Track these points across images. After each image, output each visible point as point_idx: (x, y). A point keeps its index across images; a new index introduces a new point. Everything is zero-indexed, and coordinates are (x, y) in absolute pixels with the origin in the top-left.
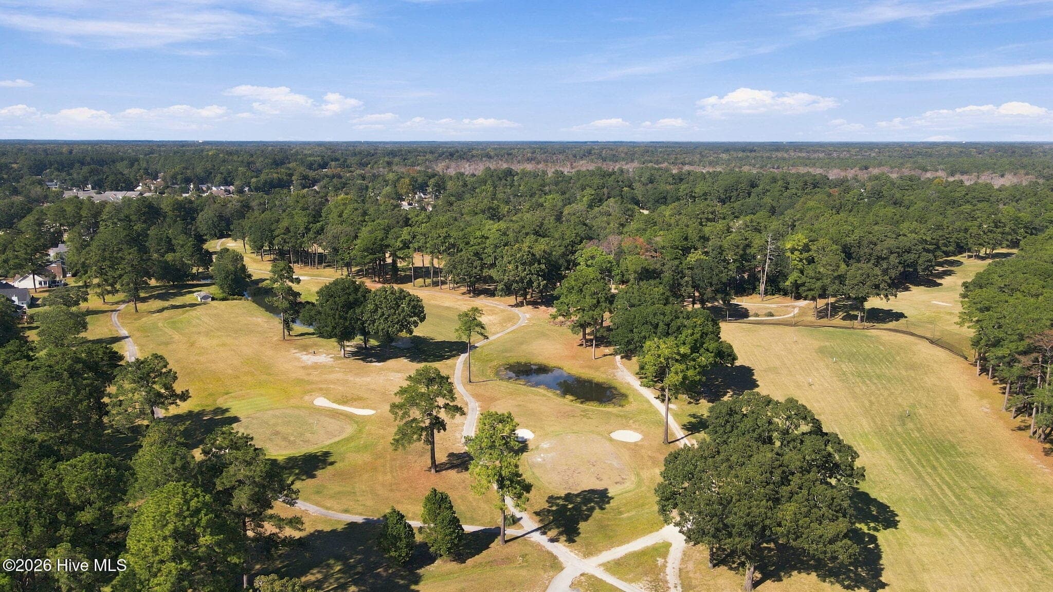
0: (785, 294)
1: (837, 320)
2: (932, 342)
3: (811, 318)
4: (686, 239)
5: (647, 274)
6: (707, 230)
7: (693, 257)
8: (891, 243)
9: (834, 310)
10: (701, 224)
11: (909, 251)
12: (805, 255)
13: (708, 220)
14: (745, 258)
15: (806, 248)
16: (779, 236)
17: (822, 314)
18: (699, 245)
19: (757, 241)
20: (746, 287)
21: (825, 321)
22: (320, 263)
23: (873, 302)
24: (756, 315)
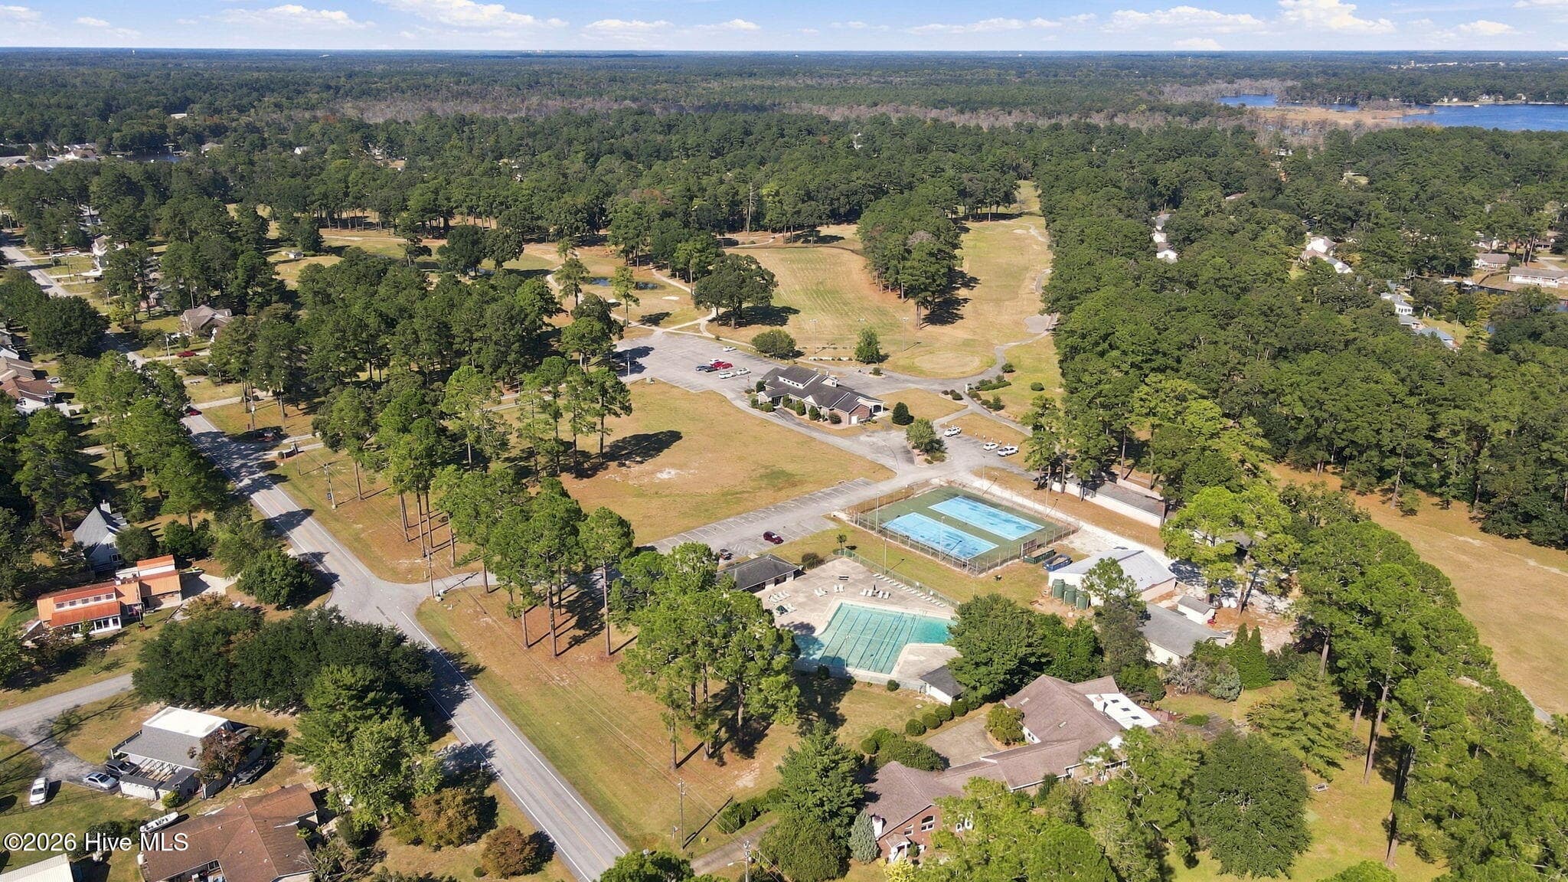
0: (766, 230)
1: (799, 244)
2: (852, 251)
3: (781, 243)
4: (689, 190)
5: (666, 215)
6: (705, 181)
7: (697, 203)
8: (843, 187)
9: (797, 238)
10: (698, 178)
11: (856, 193)
12: (777, 199)
13: (704, 174)
14: (734, 204)
15: (777, 194)
16: (757, 187)
17: (788, 241)
18: (699, 194)
19: (742, 190)
20: (736, 226)
21: (790, 245)
22: (353, 227)
23: (825, 231)
24: (743, 243)
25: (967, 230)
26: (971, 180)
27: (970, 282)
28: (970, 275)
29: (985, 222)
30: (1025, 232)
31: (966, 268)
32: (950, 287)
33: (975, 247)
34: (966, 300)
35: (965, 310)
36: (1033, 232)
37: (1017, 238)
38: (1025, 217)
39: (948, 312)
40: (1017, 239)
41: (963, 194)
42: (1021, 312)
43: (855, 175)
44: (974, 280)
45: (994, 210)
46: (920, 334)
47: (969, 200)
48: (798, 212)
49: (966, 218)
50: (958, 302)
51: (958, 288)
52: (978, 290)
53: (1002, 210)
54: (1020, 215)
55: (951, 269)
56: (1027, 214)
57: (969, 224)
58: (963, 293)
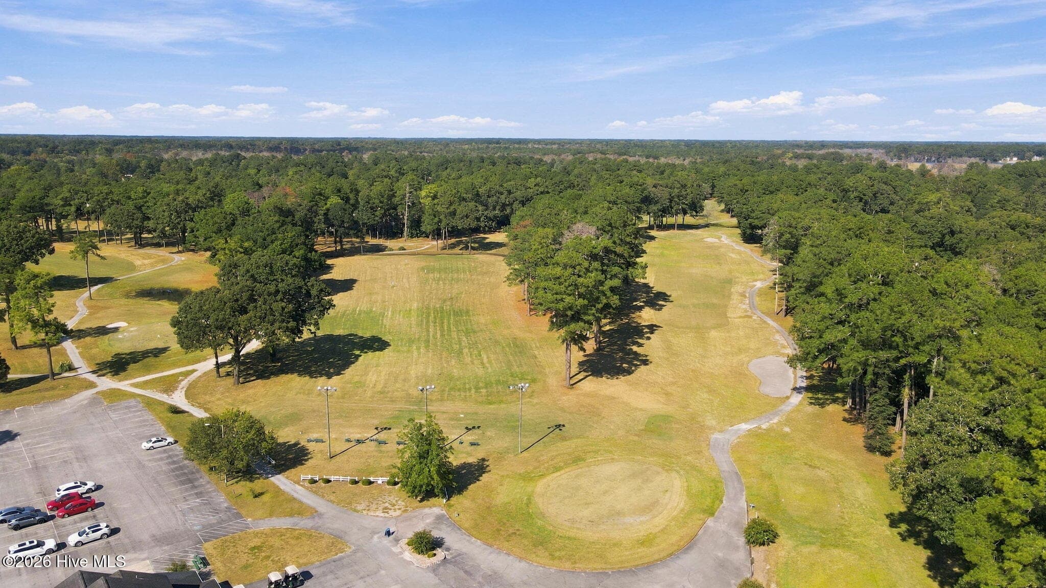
7: (332, 202)
14: (389, 207)
21: (444, 252)
24: (391, 250)
25: (652, 238)
26: (655, 186)
27: (657, 299)
28: (657, 288)
29: (671, 231)
30: (717, 240)
31: (651, 279)
32: (627, 307)
33: (661, 255)
34: (652, 328)
35: (651, 346)
36: (725, 240)
37: (711, 247)
38: (712, 228)
39: (622, 349)
40: (709, 247)
41: (647, 200)
42: (740, 350)
43: (532, 182)
44: (663, 296)
45: (679, 219)
46: (569, 399)
47: (654, 208)
48: (454, 214)
49: (651, 227)
50: (637, 332)
51: (640, 308)
52: (668, 309)
53: (689, 220)
54: (707, 226)
55: (626, 281)
56: (713, 225)
57: (653, 233)
58: (647, 316)
